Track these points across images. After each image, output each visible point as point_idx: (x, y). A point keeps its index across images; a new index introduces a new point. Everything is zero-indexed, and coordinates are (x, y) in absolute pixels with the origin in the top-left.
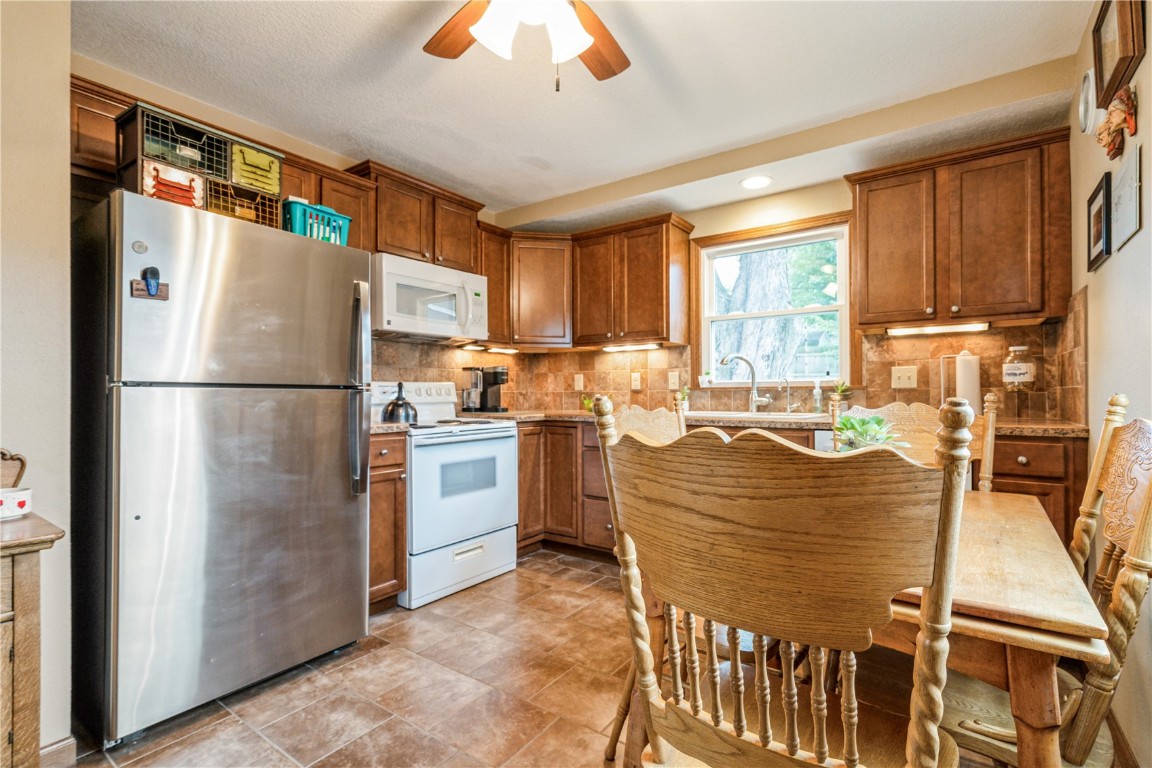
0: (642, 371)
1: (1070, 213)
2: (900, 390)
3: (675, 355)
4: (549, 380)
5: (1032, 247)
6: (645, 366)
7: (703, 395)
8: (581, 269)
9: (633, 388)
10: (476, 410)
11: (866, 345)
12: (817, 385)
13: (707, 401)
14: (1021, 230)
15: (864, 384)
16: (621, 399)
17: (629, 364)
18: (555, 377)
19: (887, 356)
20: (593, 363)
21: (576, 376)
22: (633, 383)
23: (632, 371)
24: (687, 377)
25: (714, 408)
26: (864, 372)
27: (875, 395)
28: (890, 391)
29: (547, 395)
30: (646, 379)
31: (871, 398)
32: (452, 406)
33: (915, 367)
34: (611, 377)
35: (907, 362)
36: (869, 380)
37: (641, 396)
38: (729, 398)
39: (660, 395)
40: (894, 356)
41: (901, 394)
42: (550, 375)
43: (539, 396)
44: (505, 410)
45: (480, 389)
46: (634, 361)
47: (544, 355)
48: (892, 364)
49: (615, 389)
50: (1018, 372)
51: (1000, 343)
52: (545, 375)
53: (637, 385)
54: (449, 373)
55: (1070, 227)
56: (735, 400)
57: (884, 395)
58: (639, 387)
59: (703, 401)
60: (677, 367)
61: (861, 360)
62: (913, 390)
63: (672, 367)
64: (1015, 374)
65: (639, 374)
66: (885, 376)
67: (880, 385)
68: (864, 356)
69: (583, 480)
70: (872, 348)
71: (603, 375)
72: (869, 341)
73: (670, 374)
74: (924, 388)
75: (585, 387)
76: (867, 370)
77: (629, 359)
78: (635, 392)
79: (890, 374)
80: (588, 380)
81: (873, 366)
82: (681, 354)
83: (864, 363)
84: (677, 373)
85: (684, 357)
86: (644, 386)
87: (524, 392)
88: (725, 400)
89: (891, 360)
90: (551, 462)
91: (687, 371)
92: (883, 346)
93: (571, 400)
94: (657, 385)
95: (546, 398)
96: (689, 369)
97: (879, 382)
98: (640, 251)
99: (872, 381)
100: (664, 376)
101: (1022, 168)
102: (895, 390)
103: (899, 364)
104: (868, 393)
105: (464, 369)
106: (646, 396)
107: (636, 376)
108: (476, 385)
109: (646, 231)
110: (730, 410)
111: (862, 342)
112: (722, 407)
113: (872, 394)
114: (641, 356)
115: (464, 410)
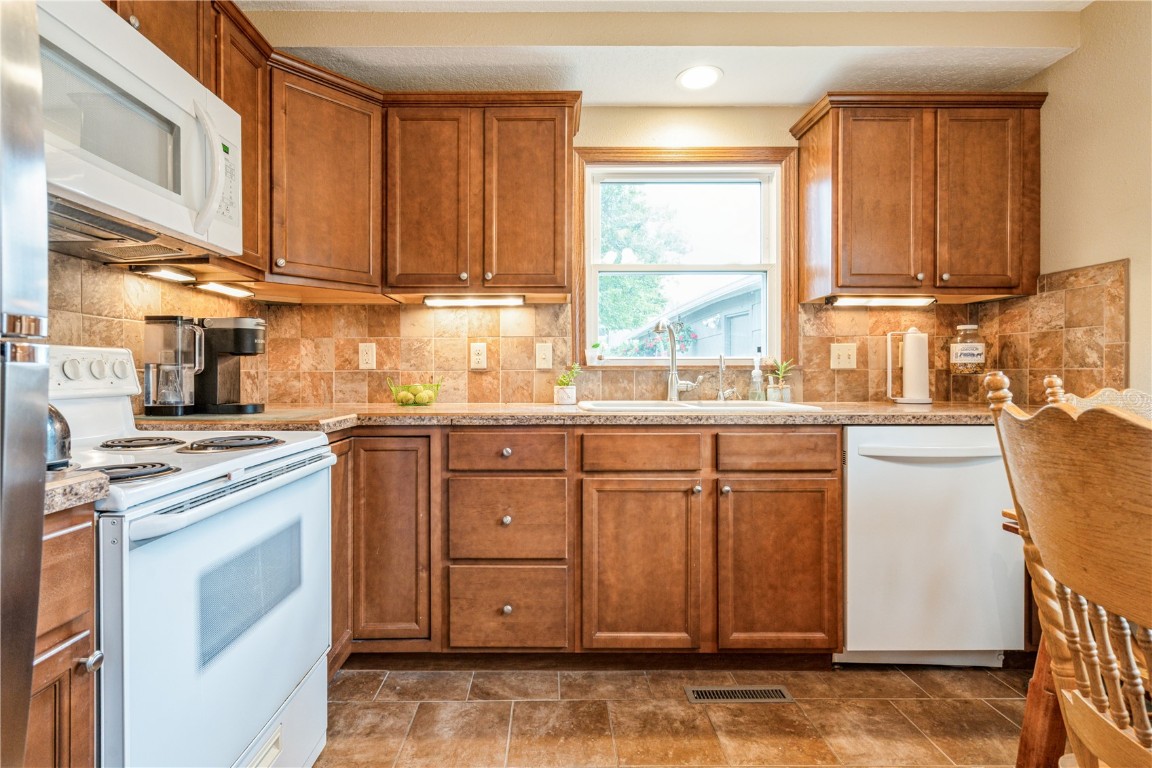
0: (490, 339)
1: (1039, 186)
2: (839, 371)
3: (546, 317)
4: (303, 351)
5: (1012, 216)
6: (494, 332)
7: (592, 376)
8: (403, 158)
9: (474, 366)
10: (188, 411)
11: (803, 317)
12: (757, 365)
13: (595, 384)
14: (1002, 196)
15: (801, 363)
16: (449, 383)
17: (466, 328)
18: (317, 347)
19: (826, 330)
20: (398, 325)
21: (362, 346)
22: (474, 358)
23: (472, 339)
24: (565, 350)
25: (607, 394)
26: (801, 349)
27: (813, 378)
28: (829, 372)
29: (297, 377)
30: (498, 352)
31: (809, 380)
32: (128, 403)
33: (855, 344)
34: (431, 347)
35: (846, 338)
36: (806, 358)
37: (487, 380)
38: (630, 381)
39: (520, 377)
40: (833, 330)
41: (841, 376)
42: (303, 341)
43: (279, 379)
44: (257, 409)
45: (200, 364)
46: (476, 324)
47: (290, 306)
48: (831, 340)
49: (439, 368)
50: (976, 353)
51: (931, 322)
52: (294, 342)
53: (480, 361)
54: (109, 327)
55: (1039, 201)
56: (639, 384)
57: (823, 377)
58: (483, 365)
59: (590, 385)
60: (549, 335)
61: (797, 335)
62: (853, 371)
63: (541, 335)
64: (974, 355)
65: (484, 345)
66: (824, 355)
67: (819, 365)
68: (800, 329)
69: (447, 531)
70: (809, 320)
71: (417, 345)
72: (805, 311)
73: (538, 346)
74: (862, 369)
75: (380, 363)
76: (804, 346)
77: (466, 321)
78: (478, 373)
79: (828, 352)
80: (385, 351)
81: (810, 342)
82: (557, 316)
83: (801, 338)
84: (549, 345)
85: (561, 321)
86: (493, 363)
87: (253, 372)
88: (625, 384)
89: (830, 335)
90: (368, 504)
91: (565, 342)
92: (821, 318)
93: (350, 386)
94: (516, 361)
95: (295, 383)
96: (569, 339)
97: (818, 361)
98: (522, 144)
99: (809, 360)
100: (528, 347)
101: (1004, 128)
102: (834, 370)
103: (838, 341)
104: (805, 374)
105: (150, 319)
106: (496, 378)
107: (480, 347)
108: (188, 357)
109: (535, 112)
110: (631, 399)
111: (799, 313)
112: (619, 394)
113: (810, 376)
114: (488, 315)
115: (150, 411)
